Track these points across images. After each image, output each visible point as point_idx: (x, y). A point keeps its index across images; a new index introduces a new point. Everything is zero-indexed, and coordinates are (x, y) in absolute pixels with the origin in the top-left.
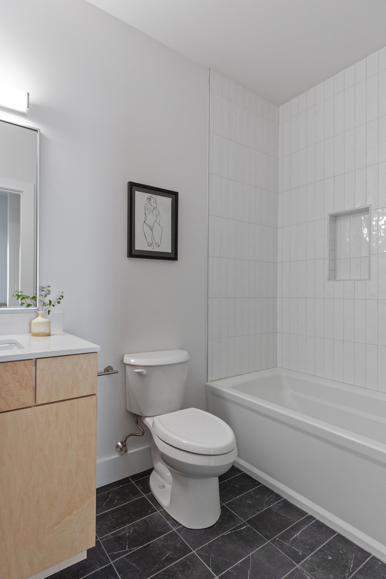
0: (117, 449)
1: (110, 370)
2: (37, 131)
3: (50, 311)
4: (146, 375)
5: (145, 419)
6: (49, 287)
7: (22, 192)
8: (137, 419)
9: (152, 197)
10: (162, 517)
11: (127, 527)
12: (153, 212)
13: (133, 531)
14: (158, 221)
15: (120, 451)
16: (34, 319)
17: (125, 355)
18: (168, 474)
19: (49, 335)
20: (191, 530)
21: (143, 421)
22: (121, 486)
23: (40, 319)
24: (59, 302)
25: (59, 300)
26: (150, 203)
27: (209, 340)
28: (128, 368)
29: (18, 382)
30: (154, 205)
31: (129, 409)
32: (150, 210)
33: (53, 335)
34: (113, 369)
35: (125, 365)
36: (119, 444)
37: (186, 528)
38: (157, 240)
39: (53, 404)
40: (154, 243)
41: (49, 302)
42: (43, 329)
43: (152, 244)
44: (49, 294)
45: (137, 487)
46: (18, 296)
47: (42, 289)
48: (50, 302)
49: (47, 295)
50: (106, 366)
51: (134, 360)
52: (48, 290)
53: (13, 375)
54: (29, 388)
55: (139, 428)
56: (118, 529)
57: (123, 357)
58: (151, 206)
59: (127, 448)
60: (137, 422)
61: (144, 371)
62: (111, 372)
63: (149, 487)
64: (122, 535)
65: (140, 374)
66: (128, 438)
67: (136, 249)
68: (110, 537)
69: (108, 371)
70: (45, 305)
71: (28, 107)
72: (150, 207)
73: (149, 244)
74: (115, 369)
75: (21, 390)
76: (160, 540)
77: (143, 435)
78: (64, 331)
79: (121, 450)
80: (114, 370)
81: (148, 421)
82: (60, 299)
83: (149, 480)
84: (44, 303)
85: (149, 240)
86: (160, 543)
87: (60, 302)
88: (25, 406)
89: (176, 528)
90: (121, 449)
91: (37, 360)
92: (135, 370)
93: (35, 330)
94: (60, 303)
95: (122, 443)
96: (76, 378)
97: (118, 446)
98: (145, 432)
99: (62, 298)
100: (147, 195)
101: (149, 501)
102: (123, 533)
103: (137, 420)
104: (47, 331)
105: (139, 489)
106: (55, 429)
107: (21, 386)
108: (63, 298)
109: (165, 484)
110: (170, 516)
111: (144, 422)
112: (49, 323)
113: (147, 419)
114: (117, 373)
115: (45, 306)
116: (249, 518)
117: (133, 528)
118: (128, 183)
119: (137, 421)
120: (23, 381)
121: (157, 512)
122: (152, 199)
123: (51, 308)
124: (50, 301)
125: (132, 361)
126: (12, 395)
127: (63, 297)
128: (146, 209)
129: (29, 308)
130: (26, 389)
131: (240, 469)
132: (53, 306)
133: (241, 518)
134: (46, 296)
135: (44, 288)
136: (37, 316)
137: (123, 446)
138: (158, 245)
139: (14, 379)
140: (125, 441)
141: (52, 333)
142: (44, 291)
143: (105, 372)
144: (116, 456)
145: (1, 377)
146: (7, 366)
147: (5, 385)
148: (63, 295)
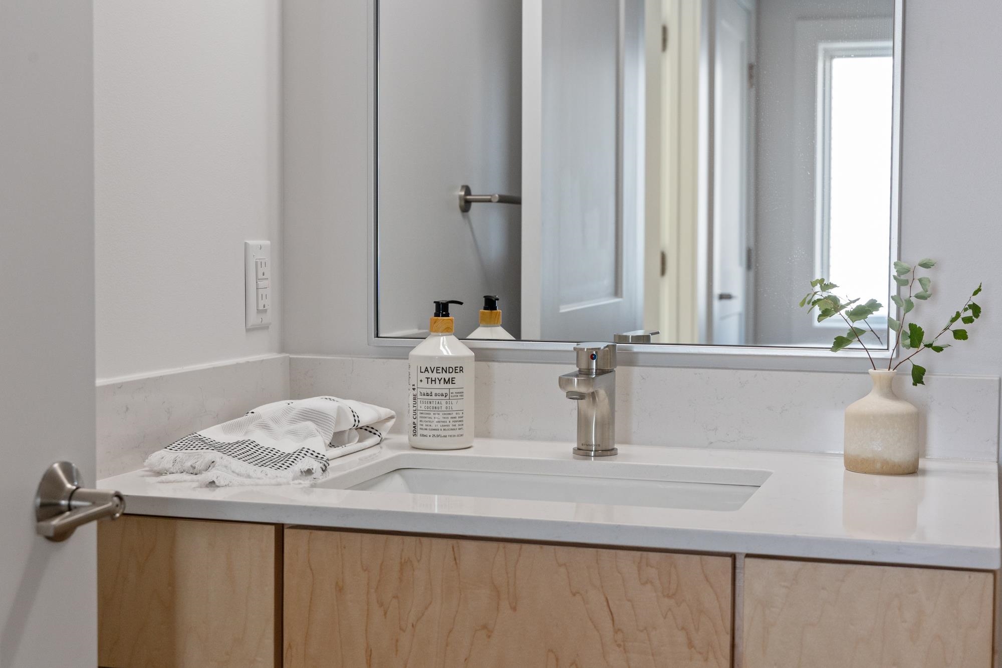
3: (925, 370)
19: (911, 471)
24: (960, 335)
25: (959, 325)
29: (683, 628)
44: (924, 297)
47: (899, 275)
49: (917, 301)
52: (920, 280)
53: (667, 599)
75: (691, 659)
82: (965, 319)
87: (964, 331)
91: (748, 561)
94: (963, 338)
99: (972, 317)
107: (691, 645)
108: (977, 316)
112: (912, 420)
120: (697, 628)
123: (926, 357)
127: (978, 309)
130: (706, 660)
132: (936, 347)
134: (909, 305)
135: (907, 271)
139: (670, 614)
141: (922, 468)
142: (905, 282)
145: (629, 600)
146: (647, 565)
147: (642, 631)
148: (976, 300)
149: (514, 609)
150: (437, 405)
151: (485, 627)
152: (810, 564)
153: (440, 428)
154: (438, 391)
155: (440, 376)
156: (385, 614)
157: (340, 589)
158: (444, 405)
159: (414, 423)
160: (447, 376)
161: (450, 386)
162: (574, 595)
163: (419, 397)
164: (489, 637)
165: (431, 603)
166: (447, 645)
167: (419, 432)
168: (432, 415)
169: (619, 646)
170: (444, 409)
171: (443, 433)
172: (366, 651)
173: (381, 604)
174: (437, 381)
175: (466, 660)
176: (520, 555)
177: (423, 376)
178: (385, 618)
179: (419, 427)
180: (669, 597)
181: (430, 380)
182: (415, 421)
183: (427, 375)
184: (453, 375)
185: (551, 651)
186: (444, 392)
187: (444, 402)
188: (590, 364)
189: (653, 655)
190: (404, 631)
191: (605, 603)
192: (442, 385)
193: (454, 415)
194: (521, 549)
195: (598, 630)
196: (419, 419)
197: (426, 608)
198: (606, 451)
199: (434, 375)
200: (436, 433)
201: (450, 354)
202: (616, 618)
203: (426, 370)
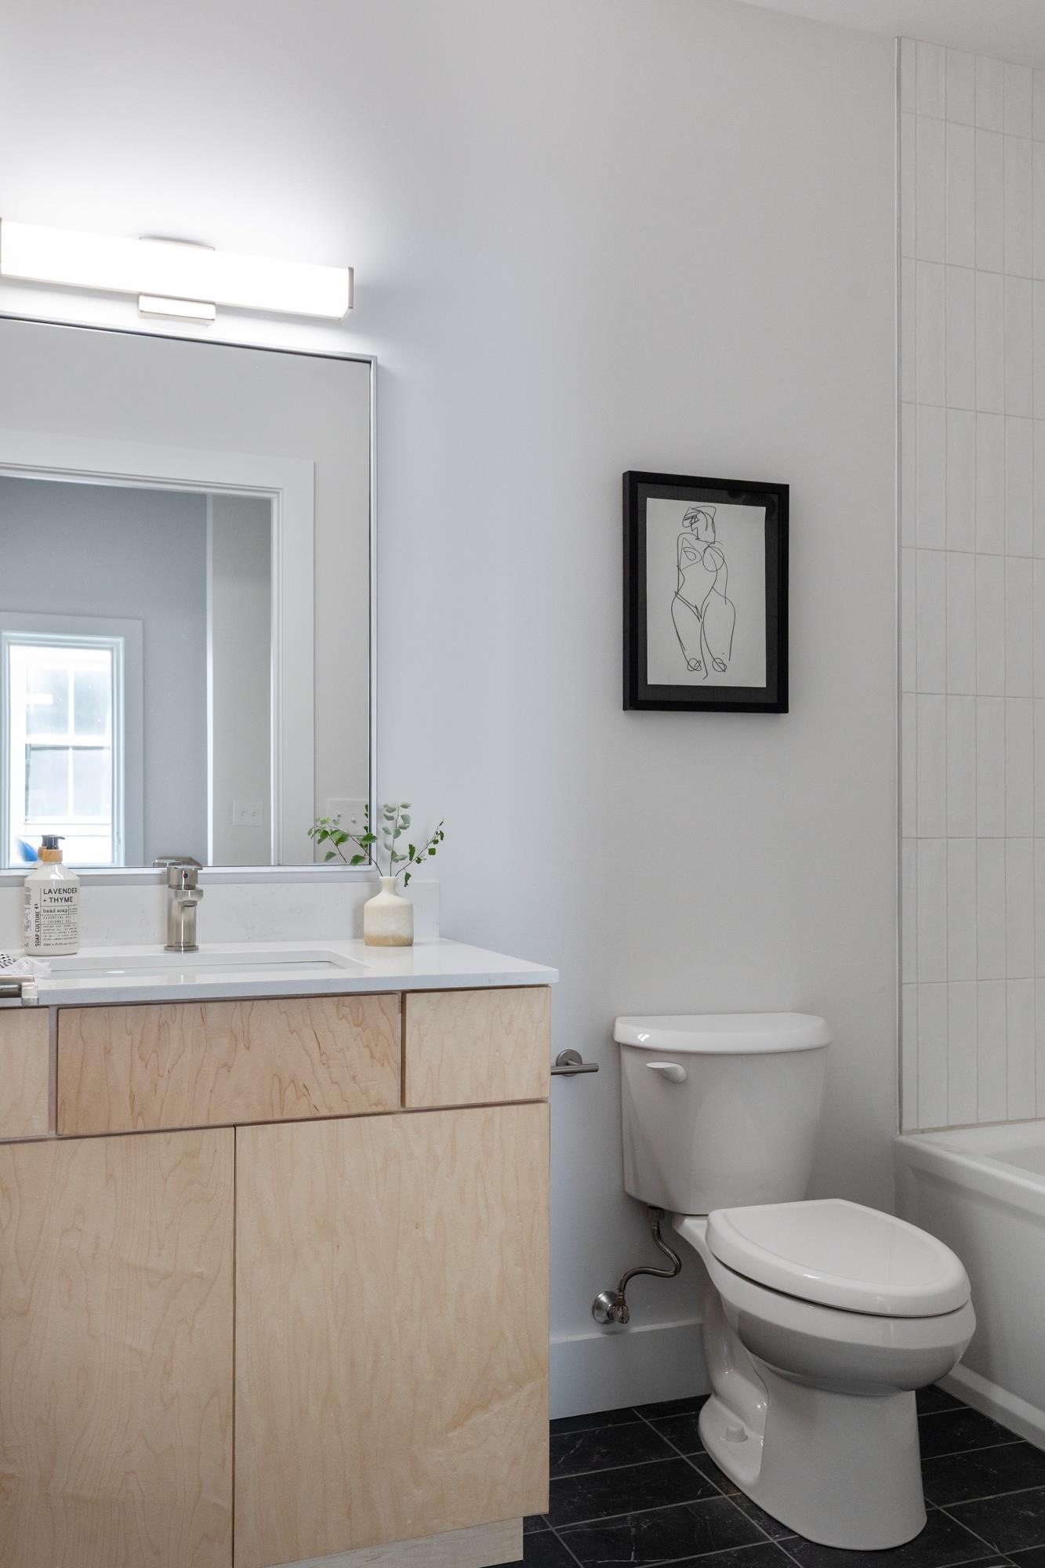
0: (596, 1312)
1: (574, 1063)
2: (370, 362)
3: (410, 876)
4: (686, 1080)
5: (681, 1222)
6: (405, 806)
7: (276, 491)
8: (658, 1224)
9: (699, 511)
10: (735, 1510)
11: (632, 1516)
12: (702, 558)
13: (648, 1527)
14: (720, 587)
15: (606, 1322)
16: (368, 900)
17: (617, 1020)
18: (759, 1406)
19: (409, 943)
20: (824, 1548)
21: (675, 1228)
22: (610, 1425)
23: (384, 898)
24: (432, 852)
25: (432, 846)
26: (695, 532)
27: (904, 987)
28: (628, 1058)
29: (367, 1046)
30: (708, 536)
31: (631, 1190)
32: (695, 552)
33: (418, 944)
34: (581, 1059)
35: (619, 1047)
36: (603, 1298)
37: (809, 1541)
38: (719, 648)
39: (443, 1113)
40: (708, 660)
41: (408, 850)
42: (393, 927)
43: (702, 664)
44: (405, 828)
45: (660, 1434)
46: (325, 834)
47: (389, 813)
48: (412, 849)
49: (401, 830)
50: (559, 1050)
51: (647, 1036)
52: (402, 816)
53: (356, 1028)
54: (389, 1063)
55: (666, 1253)
56: (606, 1516)
57: (614, 1026)
58: (698, 539)
59: (627, 1309)
60: (656, 1233)
61: (680, 1070)
62: (575, 1067)
63: (699, 1438)
64: (618, 1530)
65: (665, 1076)
66: (629, 1280)
67: (649, 683)
68: (582, 1528)
69: (568, 1066)
70: (397, 858)
71: (352, 308)
72: (695, 543)
73: (693, 663)
74: (587, 1059)
75: (372, 1066)
76: (729, 1554)
77: (676, 1272)
78: (441, 936)
79: (610, 1317)
80: (583, 1060)
81: (692, 1229)
82: (436, 842)
83: (697, 1423)
84: (394, 854)
85: (693, 652)
86: (729, 1561)
87: (434, 849)
88: (380, 1109)
89: (778, 1538)
90: (608, 1315)
91: (408, 995)
92: (648, 1065)
93: (372, 927)
94: (434, 854)
95: (610, 1295)
96: (497, 1051)
97: (598, 1306)
98: (682, 1267)
99: (439, 840)
100: (684, 506)
101: (698, 1471)
102: (621, 1526)
103: (658, 1228)
104: (404, 933)
105: (665, 1439)
106: (448, 1177)
107: (372, 1057)
108: (442, 839)
109: (748, 1432)
110: (761, 1510)
111: (680, 1232)
112: (410, 909)
113: (688, 1222)
114: (597, 1071)
115: (397, 861)
116: (1019, 1549)
117: (648, 1521)
118: (624, 474)
119: (659, 1231)
120: (377, 1046)
121: (721, 1497)
122: (700, 516)
123: (413, 868)
124: (410, 846)
125: (643, 1038)
126: (354, 1078)
127: (442, 835)
128: (681, 550)
129: (357, 868)
130: (383, 1065)
131: (1014, 1430)
132: (419, 861)
133: (993, 1546)
134: (397, 834)
135: (394, 810)
136: (375, 889)
137: (614, 1305)
138: (722, 666)
139: (358, 1038)
140: (622, 1289)
141: (415, 941)
142: (391, 818)
143: (557, 1065)
144: (592, 1333)
145: (331, 1032)
146: (343, 1006)
147: (339, 1052)
148: (442, 829)
149: (248, 1048)
150: (60, 919)
151: (225, 1065)
152: (447, 993)
153: (61, 937)
154: (60, 908)
155: (61, 896)
156: (146, 1066)
157: (108, 1051)
158: (65, 919)
159: (37, 935)
160: (67, 896)
161: (69, 903)
162: (292, 1033)
163: (42, 913)
164: (229, 1071)
165: (183, 1053)
166: (196, 1083)
167: (43, 942)
168: (55, 928)
169: (324, 1064)
170: (65, 922)
171: (63, 942)
172: (130, 1097)
173: (142, 1058)
174: (60, 900)
175: (211, 1091)
176: (252, 1009)
177: (47, 897)
178: (146, 1068)
179: (42, 938)
180: (358, 1026)
181: (53, 900)
182: (39, 933)
183: (50, 895)
184: (71, 895)
185: (275, 1075)
186: (65, 908)
187: (64, 917)
188: (180, 881)
189: (347, 1067)
190: (162, 1077)
191: (314, 1036)
192: (64, 903)
193: (72, 927)
194: (253, 1004)
195: (309, 1056)
196: (42, 932)
197: (180, 1057)
198: (191, 947)
199: (57, 896)
200: (58, 941)
201: (63, 878)
202: (321, 1045)
203: (50, 891)
